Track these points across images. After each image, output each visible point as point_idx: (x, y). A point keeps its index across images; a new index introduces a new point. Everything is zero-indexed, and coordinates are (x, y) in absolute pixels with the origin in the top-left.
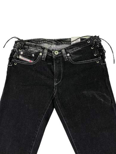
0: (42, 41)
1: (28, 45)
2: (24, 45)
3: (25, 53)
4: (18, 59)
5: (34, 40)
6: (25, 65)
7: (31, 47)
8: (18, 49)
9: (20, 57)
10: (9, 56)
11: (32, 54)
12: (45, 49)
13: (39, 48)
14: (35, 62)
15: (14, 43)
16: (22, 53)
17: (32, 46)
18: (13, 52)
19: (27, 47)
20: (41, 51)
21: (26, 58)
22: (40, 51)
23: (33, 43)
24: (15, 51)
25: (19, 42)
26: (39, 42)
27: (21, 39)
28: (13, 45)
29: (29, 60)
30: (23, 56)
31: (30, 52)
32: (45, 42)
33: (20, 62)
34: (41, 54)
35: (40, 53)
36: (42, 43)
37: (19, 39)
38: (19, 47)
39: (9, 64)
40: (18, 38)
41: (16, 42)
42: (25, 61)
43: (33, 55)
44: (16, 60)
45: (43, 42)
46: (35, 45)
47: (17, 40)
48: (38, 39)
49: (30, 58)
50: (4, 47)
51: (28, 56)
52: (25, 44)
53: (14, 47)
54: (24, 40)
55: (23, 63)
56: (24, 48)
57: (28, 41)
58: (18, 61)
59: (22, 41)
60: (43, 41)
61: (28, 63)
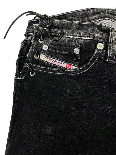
0: (94, 14)
1: (61, 27)
2: (50, 28)
3: (53, 48)
4: (38, 62)
5: (73, 15)
6: (53, 75)
7: (69, 31)
8: (37, 37)
9: (43, 57)
10: (16, 57)
11: (74, 47)
12: (111, 31)
13: (93, 31)
14: (83, 70)
15: (27, 25)
16: (45, 47)
17: (70, 29)
18: (25, 47)
19: (60, 31)
20: (100, 37)
21: (58, 58)
22: (98, 37)
23: (72, 20)
24: (28, 42)
25: (37, 22)
26: (87, 16)
27: (42, 13)
28: (25, 31)
29: (64, 65)
30: (48, 53)
31: (69, 43)
32: (105, 16)
33: (42, 69)
34: (100, 46)
35: (96, 42)
36: (95, 19)
38: (38, 34)
39: (17, 75)
41: (31, 23)
42: (55, 67)
43: (77, 51)
44: (33, 65)
45: (96, 16)
46: (80, 25)
48: (82, 11)
49: (69, 57)
50: (5, 38)
51: (63, 54)
52: (52, 26)
53: (27, 35)
54: (49, 15)
55: (51, 71)
56: (51, 35)
57: (59, 17)
58: (37, 68)
59: (45, 17)
60: (98, 13)
61: (66, 75)
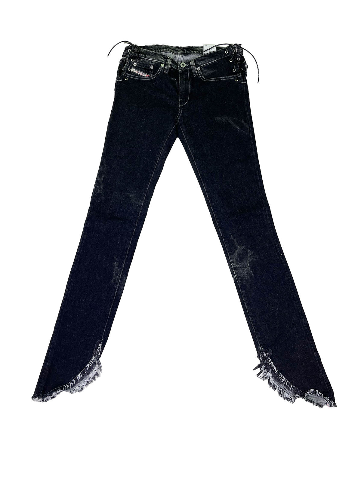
0: (163, 48)
1: (145, 53)
2: (138, 53)
3: (139, 65)
4: (130, 72)
5: (152, 47)
6: (138, 80)
7: (149, 56)
8: (130, 58)
9: (133, 70)
10: (117, 69)
11: (150, 65)
12: (169, 58)
13: (160, 57)
14: (154, 77)
15: (124, 50)
16: (135, 64)
17: (149, 55)
18: (123, 63)
19: (144, 56)
20: (163, 61)
21: (142, 71)
22: (162, 61)
23: (151, 50)
24: (125, 60)
25: (130, 48)
26: (160, 49)
27: (134, 44)
28: (122, 54)
29: (145, 75)
30: (137, 68)
31: (148, 63)
32: (168, 51)
33: (132, 77)
34: (162, 65)
35: (161, 63)
36: (164, 51)
37: (131, 44)
38: (131, 56)
39: (117, 78)
40: (129, 43)
41: (126, 49)
42: (140, 75)
43: (152, 67)
44: (127, 74)
45: (164, 50)
46: (154, 53)
47: (128, 45)
48: (158, 46)
49: (147, 71)
50: (108, 56)
51: (144, 69)
52: (140, 52)
53: (124, 56)
54: (138, 45)
55: (138, 78)
56: (139, 57)
57: (144, 47)
58: (129, 76)
59: (135, 47)
60: (166, 48)
61: (144, 78)
